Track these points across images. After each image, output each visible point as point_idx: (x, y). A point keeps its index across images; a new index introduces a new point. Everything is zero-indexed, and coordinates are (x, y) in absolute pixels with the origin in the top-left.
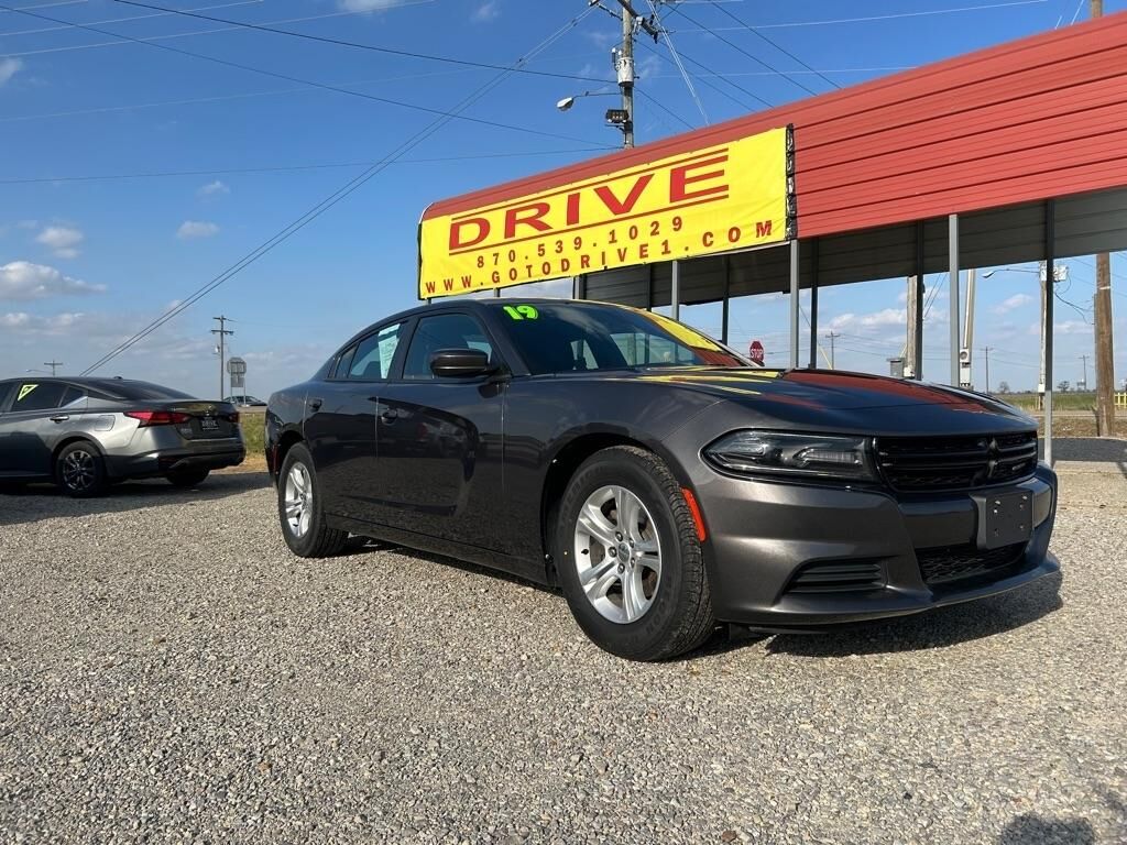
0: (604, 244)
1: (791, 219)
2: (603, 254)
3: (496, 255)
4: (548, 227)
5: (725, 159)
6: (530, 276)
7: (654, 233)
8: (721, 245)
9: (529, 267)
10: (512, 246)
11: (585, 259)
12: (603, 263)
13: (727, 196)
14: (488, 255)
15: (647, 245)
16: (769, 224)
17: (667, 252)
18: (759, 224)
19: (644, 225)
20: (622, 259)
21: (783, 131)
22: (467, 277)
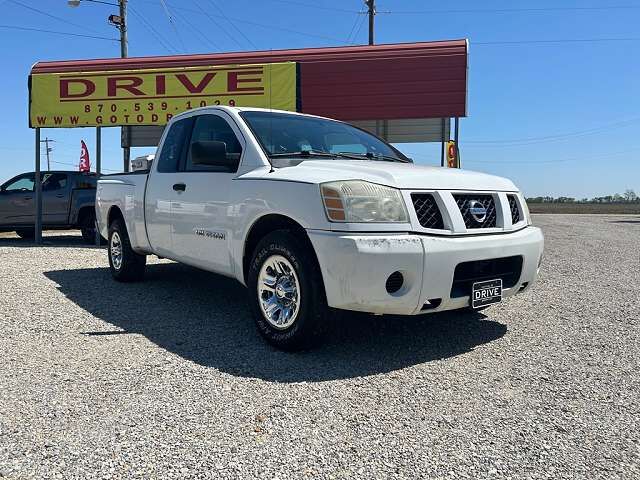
0: (183, 108)
1: (299, 109)
4: (142, 93)
5: (262, 72)
6: (127, 122)
9: (127, 116)
10: (114, 102)
11: (169, 116)
13: (263, 94)
14: (94, 106)
19: (210, 101)
21: (294, 63)
22: (75, 117)
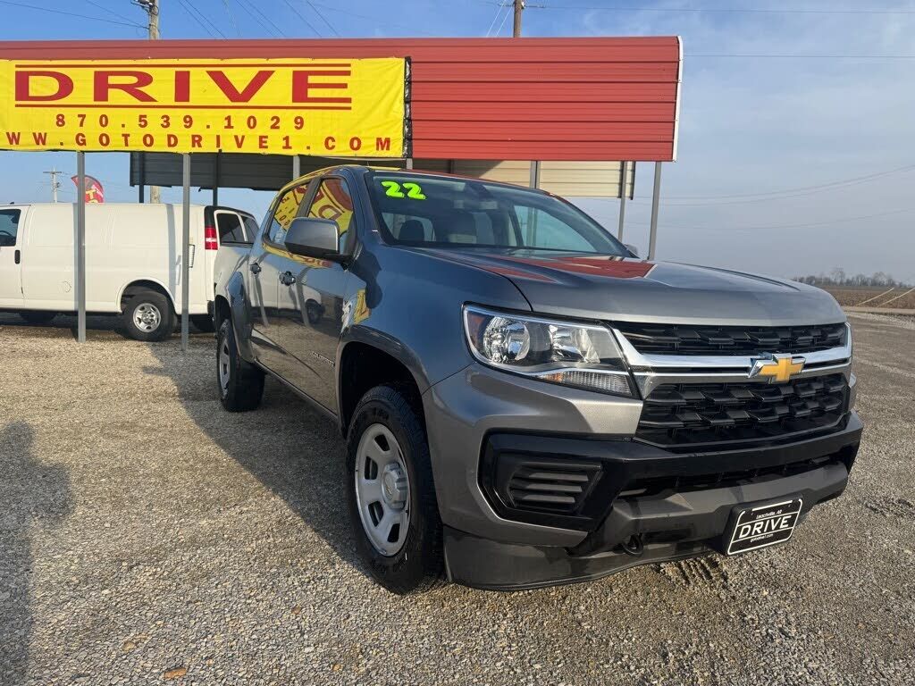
0: (218, 127)
1: (408, 139)
2: (218, 137)
3: (83, 116)
4: (152, 100)
5: (348, 73)
6: (127, 145)
7: (274, 127)
8: (342, 150)
9: (126, 136)
10: (104, 111)
11: (197, 139)
12: (218, 145)
13: (350, 108)
14: (71, 116)
15: (266, 137)
16: (388, 141)
17: (287, 147)
18: (379, 140)
19: (264, 118)
20: (239, 145)
21: (403, 60)
22: (40, 134)
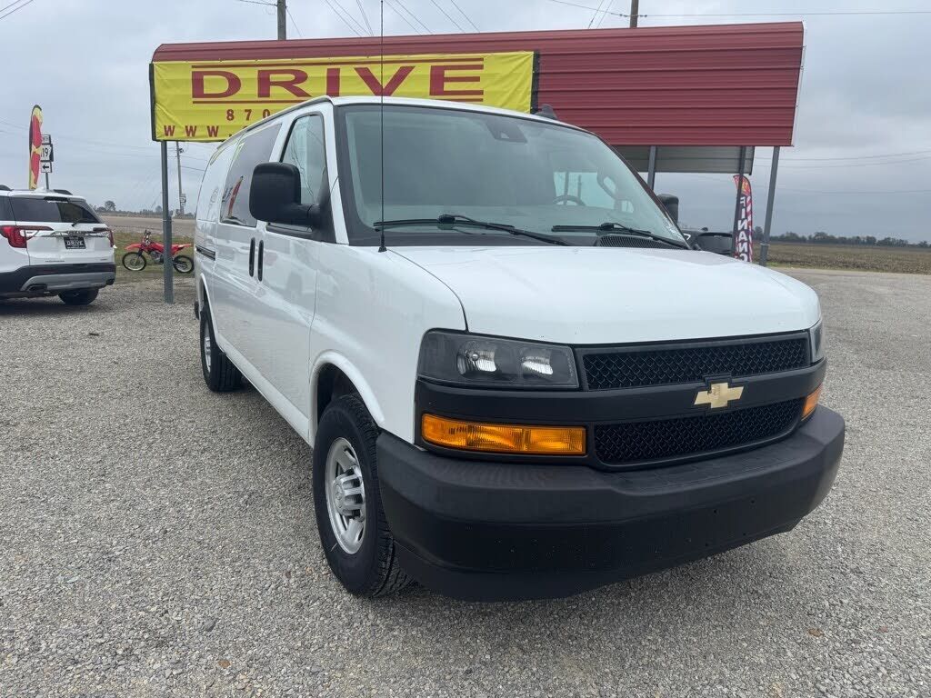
3: (249, 111)
4: (307, 95)
5: (481, 67)
10: (266, 106)
14: (239, 110)
21: (532, 54)
22: (213, 127)
